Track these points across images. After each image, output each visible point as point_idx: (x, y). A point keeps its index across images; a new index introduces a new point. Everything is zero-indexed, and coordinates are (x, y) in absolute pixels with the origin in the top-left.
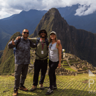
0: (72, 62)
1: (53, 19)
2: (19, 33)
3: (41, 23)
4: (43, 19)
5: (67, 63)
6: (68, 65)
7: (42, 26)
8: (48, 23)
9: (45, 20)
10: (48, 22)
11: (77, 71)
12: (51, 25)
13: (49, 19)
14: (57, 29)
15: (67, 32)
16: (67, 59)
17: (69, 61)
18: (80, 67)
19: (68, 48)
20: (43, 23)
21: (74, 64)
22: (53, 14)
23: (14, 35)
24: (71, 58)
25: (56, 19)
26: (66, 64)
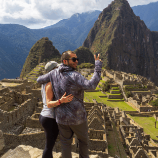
0: (131, 90)
1: (118, 18)
2: (46, 39)
3: (96, 27)
4: (100, 20)
5: (121, 92)
6: (122, 96)
7: (97, 32)
8: (108, 25)
9: (103, 20)
10: (108, 23)
11: (138, 110)
12: (113, 28)
13: (110, 18)
14: (123, 35)
15: (144, 42)
16: (120, 83)
17: (124, 86)
18: (147, 102)
19: (146, 72)
20: (100, 25)
21: (135, 93)
22: (117, 9)
23: (38, 42)
24: (131, 80)
25: (123, 17)
26: (117, 93)
